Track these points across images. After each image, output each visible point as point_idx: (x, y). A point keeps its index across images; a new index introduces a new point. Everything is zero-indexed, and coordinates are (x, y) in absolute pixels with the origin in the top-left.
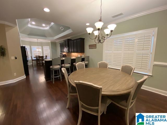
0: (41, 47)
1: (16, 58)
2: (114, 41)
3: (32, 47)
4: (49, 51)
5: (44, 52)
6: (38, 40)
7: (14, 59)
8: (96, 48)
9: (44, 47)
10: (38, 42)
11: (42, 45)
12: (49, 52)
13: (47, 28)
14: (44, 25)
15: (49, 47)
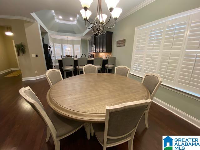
0: (72, 46)
1: (37, 56)
2: (150, 33)
3: (63, 45)
4: (80, 50)
5: (75, 52)
6: (68, 37)
7: (35, 56)
8: (125, 46)
9: (75, 45)
10: (68, 39)
11: (72, 43)
12: (80, 52)
13: (75, 23)
14: (71, 19)
15: (79, 45)
